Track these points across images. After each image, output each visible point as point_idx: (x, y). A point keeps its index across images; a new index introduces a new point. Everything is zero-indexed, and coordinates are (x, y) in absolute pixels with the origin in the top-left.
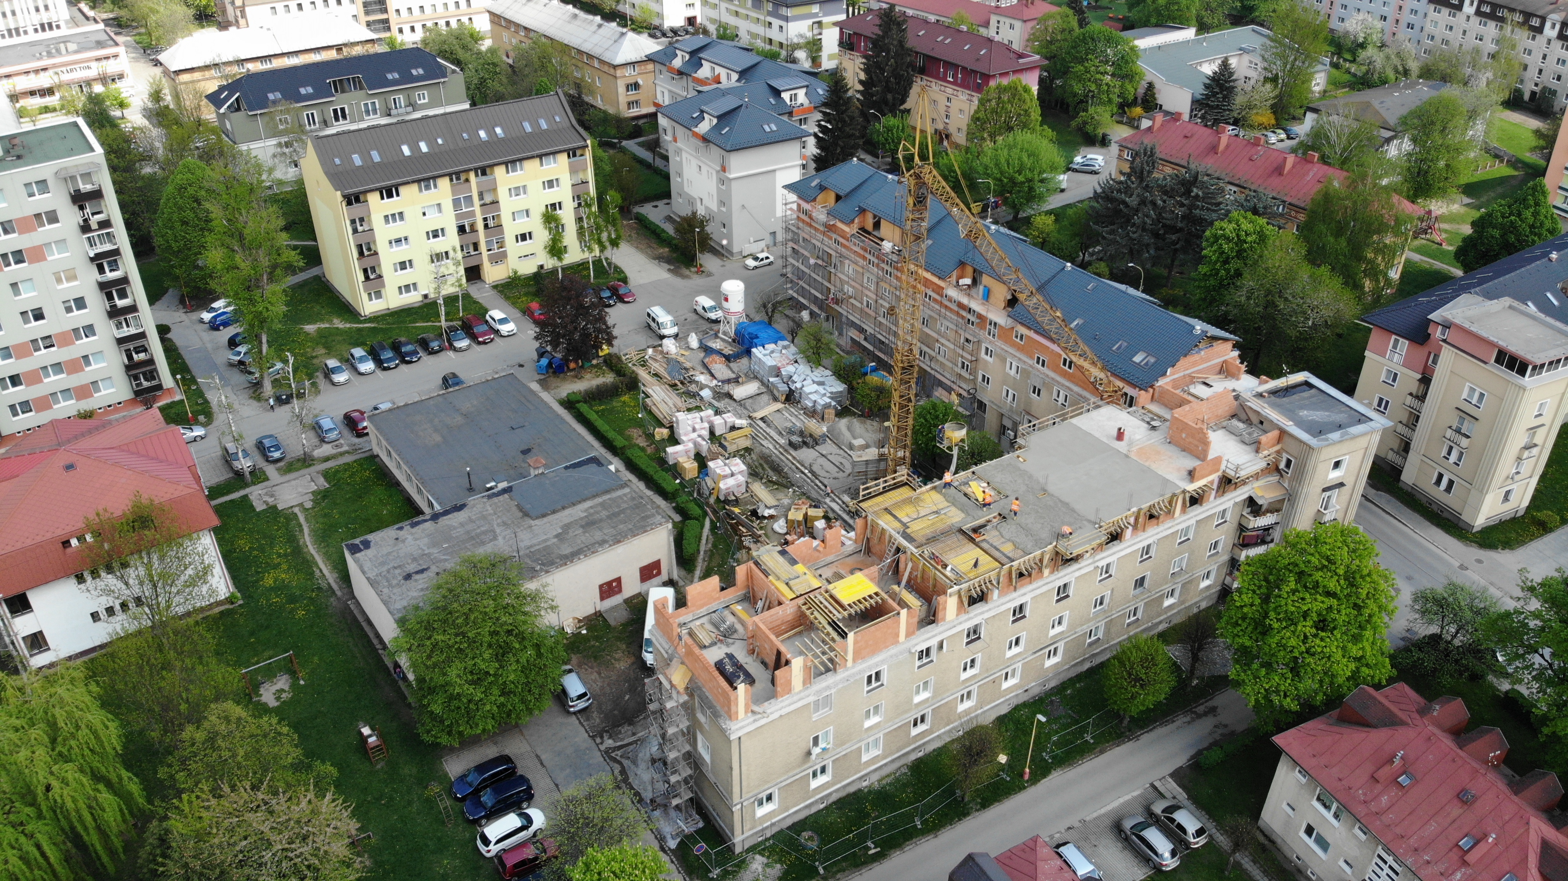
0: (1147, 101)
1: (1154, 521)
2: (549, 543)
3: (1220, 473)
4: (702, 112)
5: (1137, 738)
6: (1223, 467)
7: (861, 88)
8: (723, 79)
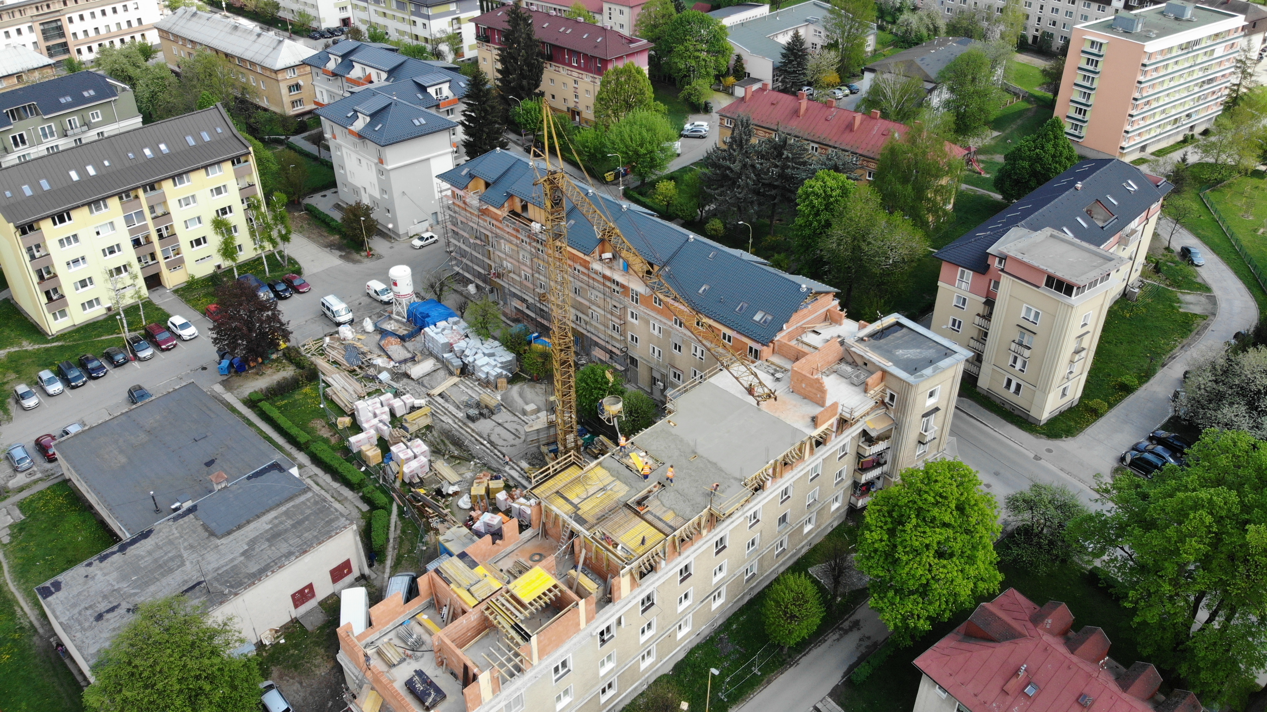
0: (738, 71)
1: (788, 467)
2: (236, 562)
3: (837, 416)
4: (356, 111)
5: (797, 662)
6: (839, 411)
7: (500, 76)
8: (374, 78)
